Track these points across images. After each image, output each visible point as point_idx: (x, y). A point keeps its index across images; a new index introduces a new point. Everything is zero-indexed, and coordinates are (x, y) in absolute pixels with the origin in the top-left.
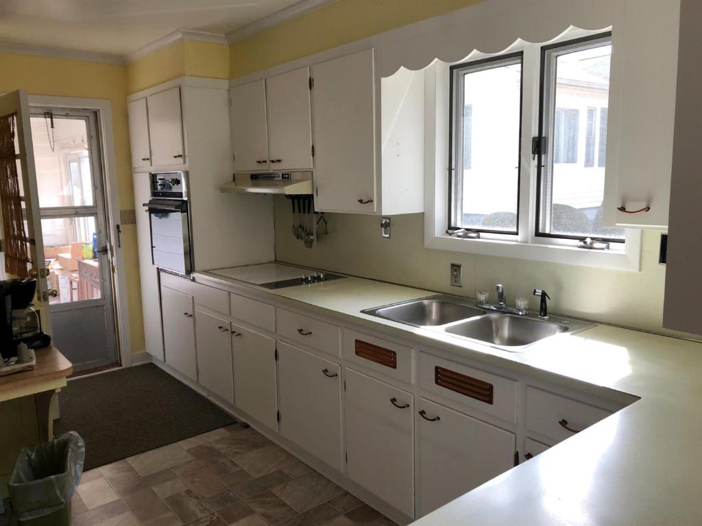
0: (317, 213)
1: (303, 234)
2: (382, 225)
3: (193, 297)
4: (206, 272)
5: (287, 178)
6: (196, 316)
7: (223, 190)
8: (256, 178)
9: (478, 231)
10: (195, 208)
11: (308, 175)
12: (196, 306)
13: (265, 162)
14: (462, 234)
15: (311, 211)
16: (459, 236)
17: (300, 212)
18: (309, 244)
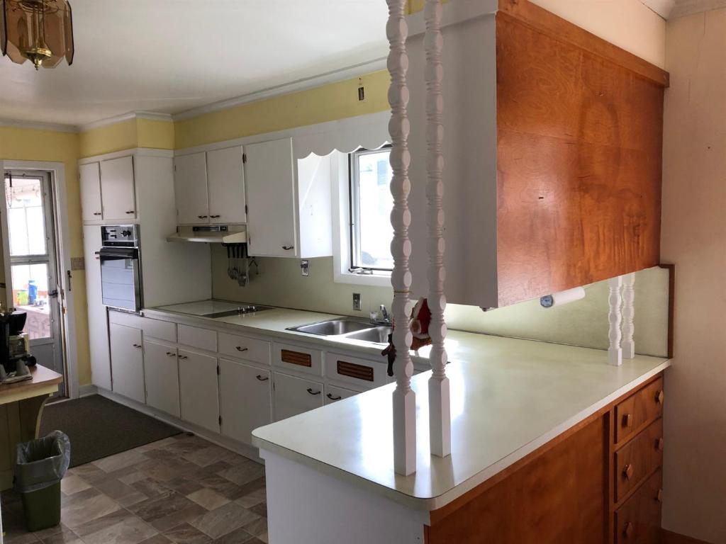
0: (249, 257)
1: (237, 275)
2: (302, 266)
3: (142, 331)
4: (155, 308)
5: (224, 230)
6: (145, 347)
7: (169, 240)
8: (197, 230)
9: (371, 269)
10: (145, 255)
11: (242, 227)
12: (144, 337)
13: (206, 217)
14: (360, 272)
15: (245, 256)
16: (358, 273)
17: (234, 256)
18: (242, 283)
